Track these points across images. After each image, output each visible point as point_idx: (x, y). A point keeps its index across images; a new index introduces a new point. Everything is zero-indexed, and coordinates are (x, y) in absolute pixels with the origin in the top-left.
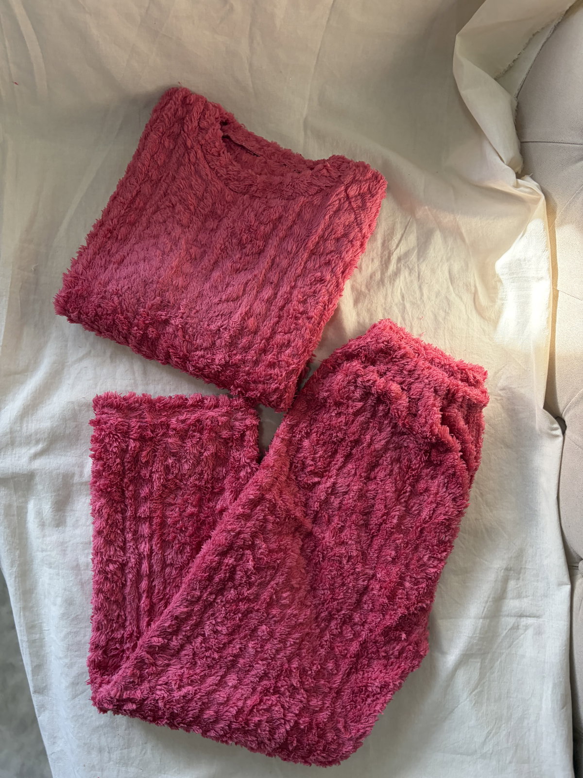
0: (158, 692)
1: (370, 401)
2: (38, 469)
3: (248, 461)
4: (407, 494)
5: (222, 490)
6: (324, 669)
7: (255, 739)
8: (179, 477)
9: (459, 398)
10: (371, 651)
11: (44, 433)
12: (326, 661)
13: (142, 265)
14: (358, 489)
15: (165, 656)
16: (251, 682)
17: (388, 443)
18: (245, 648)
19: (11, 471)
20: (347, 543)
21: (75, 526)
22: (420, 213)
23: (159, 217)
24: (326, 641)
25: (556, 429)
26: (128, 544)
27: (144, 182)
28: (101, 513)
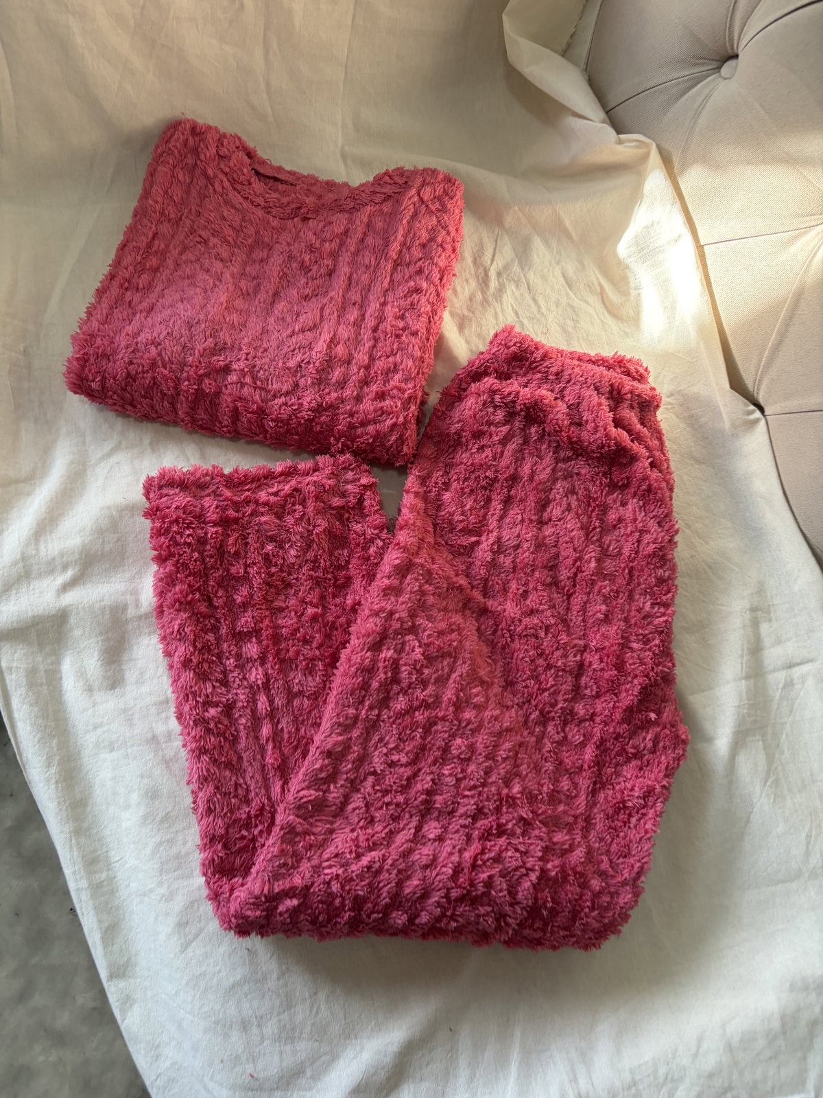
0: (327, 871)
1: (517, 424)
2: (72, 605)
3: (376, 532)
4: (598, 530)
5: (349, 580)
6: (558, 792)
7: (489, 909)
8: (285, 569)
9: (626, 394)
10: (614, 752)
11: (73, 553)
12: (557, 781)
13: (180, 306)
14: (533, 536)
15: (324, 818)
16: (461, 826)
17: (554, 470)
18: (439, 780)
19: (30, 614)
20: (537, 611)
21: (140, 682)
22: (509, 220)
23: (189, 255)
24: (549, 752)
25: (752, 412)
26: (230, 676)
27: (160, 222)
28: (183, 634)
